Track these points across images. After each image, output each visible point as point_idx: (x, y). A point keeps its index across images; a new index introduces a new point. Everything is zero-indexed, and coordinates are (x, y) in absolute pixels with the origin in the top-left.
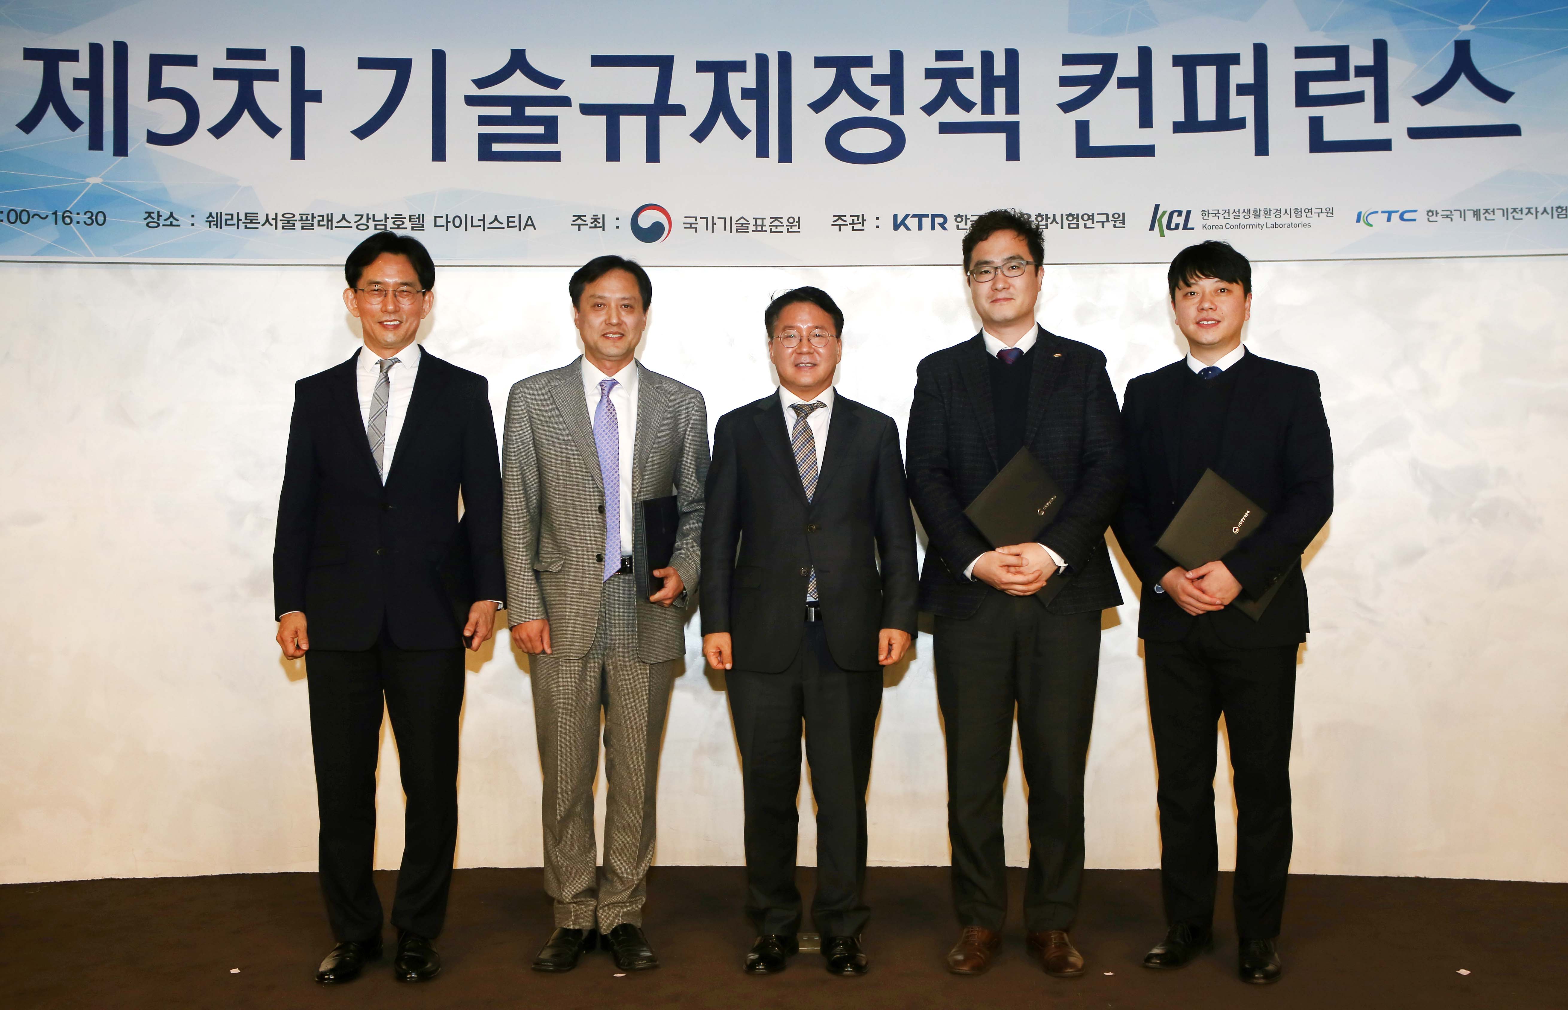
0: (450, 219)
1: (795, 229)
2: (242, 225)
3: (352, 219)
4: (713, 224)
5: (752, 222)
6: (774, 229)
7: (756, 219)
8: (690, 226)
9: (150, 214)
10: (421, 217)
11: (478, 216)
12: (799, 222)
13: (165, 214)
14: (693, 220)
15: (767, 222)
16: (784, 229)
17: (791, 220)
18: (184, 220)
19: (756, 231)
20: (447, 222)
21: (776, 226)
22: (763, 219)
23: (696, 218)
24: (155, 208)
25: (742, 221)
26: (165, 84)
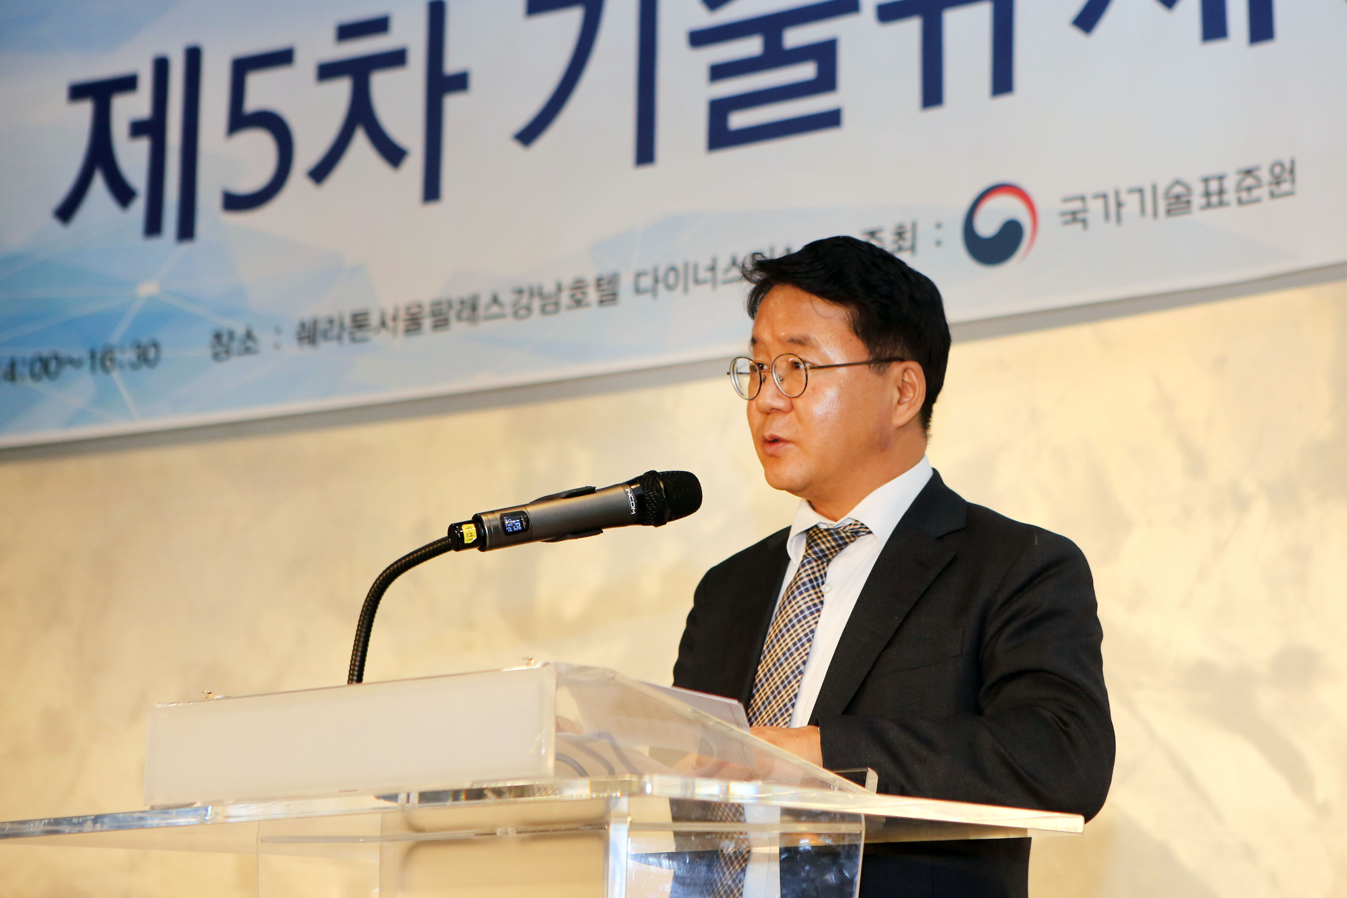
0: (661, 273)
1: (1285, 187)
2: (346, 336)
3: (507, 298)
4: (1119, 205)
5: (1198, 188)
6: (1244, 195)
7: (1206, 180)
8: (1074, 217)
9: (218, 336)
10: (613, 280)
11: (705, 262)
12: (1292, 171)
13: (240, 331)
14: (1077, 205)
15: (1230, 184)
16: (1263, 192)
17: (1277, 170)
18: (265, 338)
19: (1209, 205)
20: (656, 281)
21: (1249, 189)
22: (1221, 178)
23: (1083, 199)
24: (225, 324)
25: (1178, 190)
26: (252, 104)
